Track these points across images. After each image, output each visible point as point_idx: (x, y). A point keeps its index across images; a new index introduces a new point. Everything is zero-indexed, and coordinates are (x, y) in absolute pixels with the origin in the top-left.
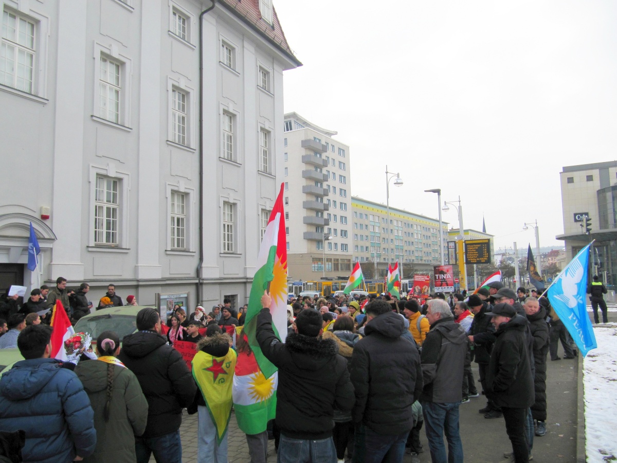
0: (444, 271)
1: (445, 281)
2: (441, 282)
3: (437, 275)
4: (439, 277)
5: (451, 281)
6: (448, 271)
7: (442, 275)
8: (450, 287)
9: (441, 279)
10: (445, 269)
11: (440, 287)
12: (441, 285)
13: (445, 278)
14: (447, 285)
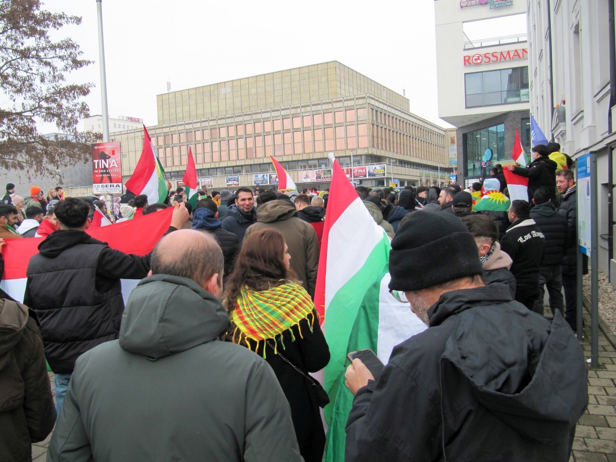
0: (107, 153)
1: (107, 173)
2: (102, 173)
3: (96, 161)
4: (98, 163)
5: (117, 173)
6: (113, 153)
7: (103, 160)
8: (115, 185)
9: (102, 169)
10: (108, 149)
11: (101, 185)
12: (101, 181)
13: (107, 166)
14: (111, 182)
